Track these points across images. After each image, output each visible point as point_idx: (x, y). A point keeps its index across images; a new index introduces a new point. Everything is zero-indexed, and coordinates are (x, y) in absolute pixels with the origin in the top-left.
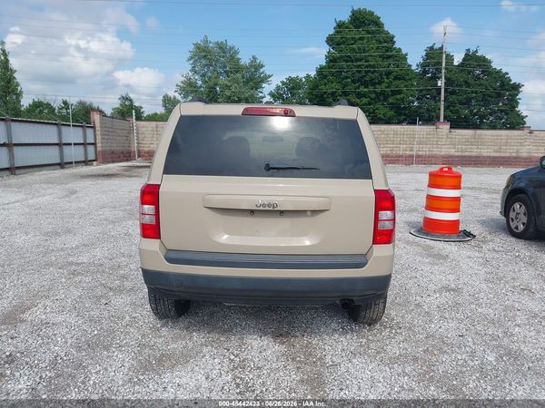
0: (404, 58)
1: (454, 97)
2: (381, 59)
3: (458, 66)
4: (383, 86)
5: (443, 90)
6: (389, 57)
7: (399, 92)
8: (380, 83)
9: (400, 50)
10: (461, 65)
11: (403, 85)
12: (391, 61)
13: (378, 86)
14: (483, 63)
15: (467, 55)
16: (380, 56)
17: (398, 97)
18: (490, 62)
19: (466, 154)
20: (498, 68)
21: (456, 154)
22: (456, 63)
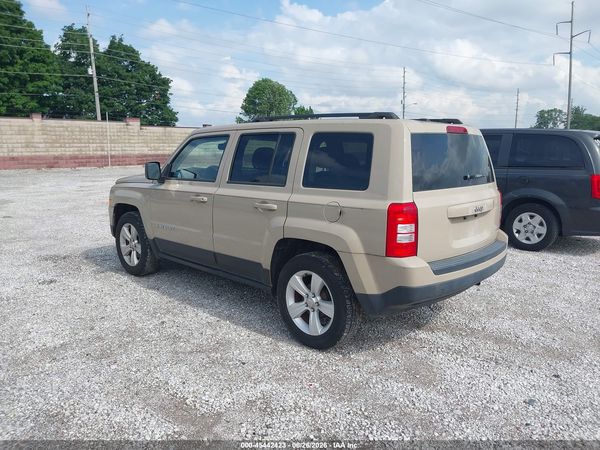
0: (39, 35)
1: (106, 88)
2: (8, 32)
3: (104, 53)
4: (17, 68)
5: (95, 80)
6: (19, 31)
7: (41, 78)
8: (12, 64)
9: (31, 25)
10: (108, 52)
11: (44, 70)
12: (23, 37)
13: (10, 68)
14: (131, 53)
15: (112, 42)
16: (7, 28)
17: (41, 84)
18: (137, 53)
19: (159, 152)
20: (147, 61)
21: (150, 153)
22: (101, 50)
